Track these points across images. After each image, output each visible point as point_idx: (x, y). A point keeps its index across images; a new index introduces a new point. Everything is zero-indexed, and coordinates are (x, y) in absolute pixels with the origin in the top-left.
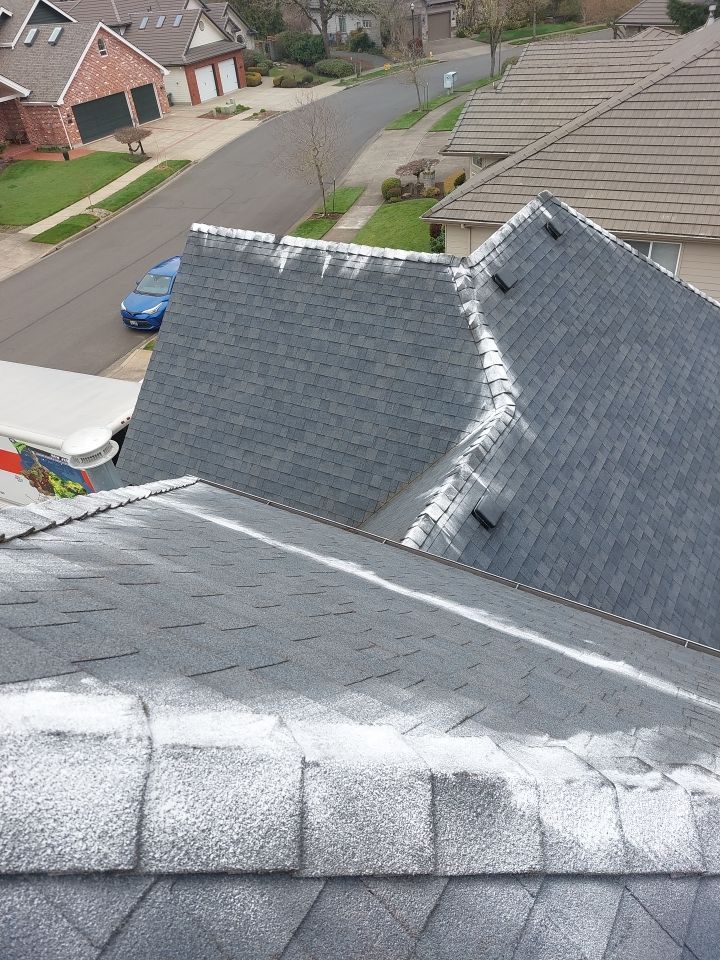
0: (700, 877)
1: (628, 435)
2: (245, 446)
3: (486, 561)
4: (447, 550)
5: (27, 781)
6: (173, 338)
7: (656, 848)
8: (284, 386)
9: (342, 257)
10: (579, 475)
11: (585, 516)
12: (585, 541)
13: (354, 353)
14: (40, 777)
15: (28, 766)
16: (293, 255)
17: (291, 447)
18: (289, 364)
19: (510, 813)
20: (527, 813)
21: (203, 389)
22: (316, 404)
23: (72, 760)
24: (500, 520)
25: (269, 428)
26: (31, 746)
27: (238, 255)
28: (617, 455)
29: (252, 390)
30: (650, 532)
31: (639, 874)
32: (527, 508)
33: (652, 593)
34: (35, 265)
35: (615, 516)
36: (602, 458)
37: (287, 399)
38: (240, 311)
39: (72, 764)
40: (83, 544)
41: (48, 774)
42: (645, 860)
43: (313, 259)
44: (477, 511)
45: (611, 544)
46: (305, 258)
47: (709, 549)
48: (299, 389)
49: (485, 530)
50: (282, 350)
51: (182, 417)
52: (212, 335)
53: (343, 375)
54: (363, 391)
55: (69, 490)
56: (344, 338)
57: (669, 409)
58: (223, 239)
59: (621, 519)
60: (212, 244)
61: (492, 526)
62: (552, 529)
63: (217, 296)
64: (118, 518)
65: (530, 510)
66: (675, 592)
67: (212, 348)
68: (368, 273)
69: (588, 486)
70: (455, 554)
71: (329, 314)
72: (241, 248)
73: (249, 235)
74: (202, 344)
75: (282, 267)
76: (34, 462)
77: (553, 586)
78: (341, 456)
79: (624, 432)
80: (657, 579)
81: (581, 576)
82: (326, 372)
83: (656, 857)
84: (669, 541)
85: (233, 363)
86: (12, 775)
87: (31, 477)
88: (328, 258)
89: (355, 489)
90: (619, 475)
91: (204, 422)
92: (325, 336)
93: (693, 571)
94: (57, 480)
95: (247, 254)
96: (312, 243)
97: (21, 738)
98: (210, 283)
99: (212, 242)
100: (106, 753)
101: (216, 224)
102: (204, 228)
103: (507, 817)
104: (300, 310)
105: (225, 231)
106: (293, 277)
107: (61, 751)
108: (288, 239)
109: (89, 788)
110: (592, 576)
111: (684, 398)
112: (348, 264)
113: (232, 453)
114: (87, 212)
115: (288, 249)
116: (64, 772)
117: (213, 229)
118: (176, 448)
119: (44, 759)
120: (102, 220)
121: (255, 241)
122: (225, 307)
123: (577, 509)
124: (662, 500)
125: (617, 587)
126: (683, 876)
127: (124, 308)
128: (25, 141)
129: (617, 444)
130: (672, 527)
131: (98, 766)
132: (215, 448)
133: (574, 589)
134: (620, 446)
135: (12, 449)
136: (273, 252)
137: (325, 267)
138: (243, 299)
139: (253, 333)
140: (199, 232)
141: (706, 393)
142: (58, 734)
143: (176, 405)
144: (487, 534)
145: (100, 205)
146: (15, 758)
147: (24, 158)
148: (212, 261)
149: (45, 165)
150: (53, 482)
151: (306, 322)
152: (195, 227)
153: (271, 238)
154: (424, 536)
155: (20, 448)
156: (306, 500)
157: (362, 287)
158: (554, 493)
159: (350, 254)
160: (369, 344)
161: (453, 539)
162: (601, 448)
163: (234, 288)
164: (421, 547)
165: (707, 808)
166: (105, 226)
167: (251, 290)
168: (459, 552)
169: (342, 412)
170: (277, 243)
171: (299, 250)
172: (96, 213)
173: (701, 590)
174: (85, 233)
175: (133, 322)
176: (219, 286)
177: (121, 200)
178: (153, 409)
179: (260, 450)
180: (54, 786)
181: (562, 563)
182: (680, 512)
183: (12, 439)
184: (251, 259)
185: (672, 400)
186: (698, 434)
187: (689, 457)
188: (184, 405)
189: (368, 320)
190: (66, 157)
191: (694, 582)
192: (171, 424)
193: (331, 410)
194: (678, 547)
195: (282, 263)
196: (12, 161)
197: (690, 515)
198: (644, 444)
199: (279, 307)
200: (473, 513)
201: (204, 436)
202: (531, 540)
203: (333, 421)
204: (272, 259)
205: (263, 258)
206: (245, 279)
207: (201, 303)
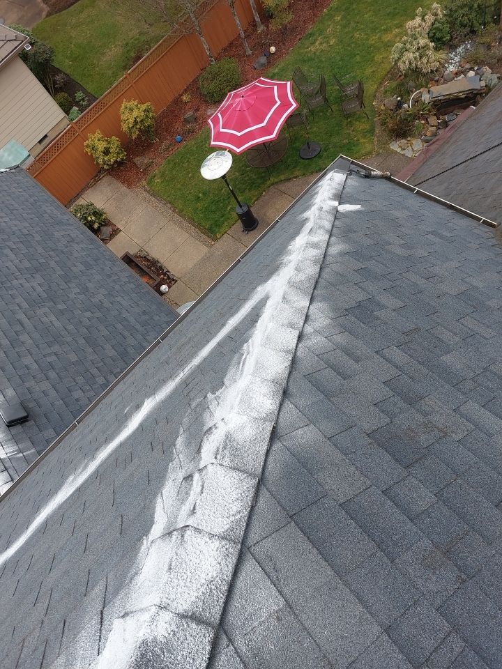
0: (261, 482)
1: (15, 291)
3: (50, 433)
4: (26, 459)
7: (235, 509)
10: (24, 337)
11: (56, 348)
12: (73, 357)
19: (168, 647)
20: (174, 627)
24: (25, 408)
28: (25, 305)
30: (88, 314)
31: (244, 534)
32: (27, 385)
33: (126, 333)
35: (66, 329)
36: (21, 316)
42: (238, 522)
44: (9, 422)
45: (84, 341)
47: (117, 287)
49: (27, 423)
57: (12, 256)
59: (70, 327)
61: (27, 417)
62: (52, 374)
65: (31, 383)
66: (132, 320)
69: (36, 336)
70: (31, 454)
77: (92, 393)
79: (10, 292)
80: (119, 326)
81: (95, 371)
83: (239, 512)
84: (100, 306)
90: (40, 312)
93: (125, 303)
103: (169, 651)
110: (99, 365)
111: (10, 243)
123: (48, 351)
124: (72, 296)
125: (112, 353)
126: (256, 497)
129: (17, 301)
130: (92, 300)
133: (101, 380)
134: (19, 300)
141: (15, 229)
144: (31, 423)
154: (5, 474)
158: (28, 360)
161: (20, 451)
162: (13, 312)
164: (12, 480)
165: (227, 452)
168: (33, 451)
173: (138, 305)
181: (80, 380)
182: (85, 290)
185: (7, 251)
186: (40, 250)
187: (52, 263)
191: (132, 307)
194: (107, 304)
197: (90, 285)
198: (27, 285)
200: (8, 426)
202: (52, 393)
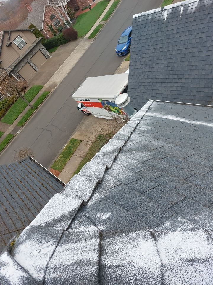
2: (164, 85)
5: (186, 279)
6: (134, 56)
8: (174, 60)
9: (187, 5)
13: (198, 41)
14: (190, 278)
15: (185, 274)
16: (169, 13)
17: (180, 81)
18: (174, 53)
21: (147, 70)
22: (186, 64)
23: (199, 270)
25: (171, 77)
26: (184, 266)
27: (150, 20)
29: (163, 66)
34: (91, 46)
37: (175, 65)
38: (154, 39)
39: (199, 272)
40: (140, 142)
41: (192, 276)
43: (176, 11)
46: (173, 12)
48: (179, 60)
50: (171, 48)
51: (142, 81)
52: (146, 51)
53: (195, 50)
54: (204, 54)
55: (115, 109)
56: (193, 37)
58: (144, 16)
60: (140, 20)
63: (145, 37)
64: (143, 127)
67: (147, 56)
68: (199, 8)
71: (186, 29)
72: (150, 17)
73: (152, 11)
74: (144, 55)
75: (165, 18)
76: (105, 104)
78: (199, 79)
82: (188, 51)
85: (155, 58)
86: (180, 277)
87: (105, 108)
88: (182, 8)
89: (206, 90)
91: (149, 80)
92: (185, 38)
94: (111, 107)
95: (152, 18)
96: (175, 5)
97: (180, 264)
98: (142, 34)
99: (140, 19)
100: (210, 266)
101: (140, 12)
102: (137, 15)
104: (175, 31)
105: (144, 13)
106: (170, 21)
107: (194, 267)
108: (166, 7)
109: (208, 281)
112: (190, 8)
113: (160, 88)
114: (100, 24)
115: (166, 11)
116: (197, 275)
117: (139, 15)
118: (143, 91)
119: (189, 270)
120: (104, 24)
121: (154, 13)
122: (149, 40)
127: (116, 50)
128: (79, 9)
131: (209, 272)
132: (154, 88)
135: (99, 102)
136: (161, 14)
137: (181, 12)
138: (154, 35)
139: (160, 46)
140: (136, 17)
142: (191, 260)
143: (140, 77)
145: (103, 20)
146: (180, 271)
147: (80, 14)
148: (142, 26)
149: (85, 14)
150: (111, 108)
151: (178, 35)
152: (134, 16)
153: (159, 9)
155: (101, 101)
156: (188, 98)
157: (197, 14)
159: (190, 3)
160: (203, 35)
163: (150, 32)
166: (105, 26)
167: (156, 31)
169: (196, 64)
170: (162, 11)
171: (171, 10)
172: (102, 23)
174: (101, 31)
175: (120, 54)
176: (146, 33)
177: (108, 15)
178: (134, 81)
179: (169, 85)
180: (196, 280)
183: (98, 99)
184: (154, 20)
188: (142, 77)
189: (201, 26)
190: (90, 9)
192: (140, 84)
193: (193, 64)
195: (165, 17)
196: (77, 17)
199: (167, 33)
201: (150, 85)
203: (194, 68)
204: (161, 17)
205: (158, 18)
206: (153, 28)
207: (141, 42)
